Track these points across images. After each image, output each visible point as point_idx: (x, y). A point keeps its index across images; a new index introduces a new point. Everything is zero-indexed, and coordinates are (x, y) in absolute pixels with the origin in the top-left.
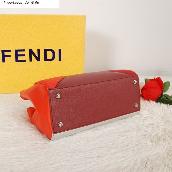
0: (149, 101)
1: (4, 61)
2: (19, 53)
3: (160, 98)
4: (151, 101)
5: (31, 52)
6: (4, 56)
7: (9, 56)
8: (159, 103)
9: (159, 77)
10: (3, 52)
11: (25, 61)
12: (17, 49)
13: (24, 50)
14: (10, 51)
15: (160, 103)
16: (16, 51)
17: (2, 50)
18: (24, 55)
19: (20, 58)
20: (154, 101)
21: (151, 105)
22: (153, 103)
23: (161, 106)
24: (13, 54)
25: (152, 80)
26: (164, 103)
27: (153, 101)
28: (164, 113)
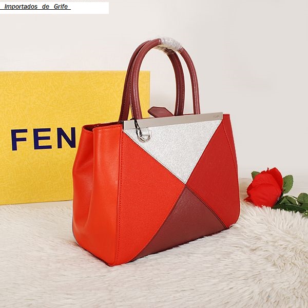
0: (261, 207)
1: (14, 148)
2: (40, 134)
3: (279, 202)
4: (264, 207)
5: (60, 132)
6: (15, 140)
7: (24, 139)
8: (278, 210)
9: (275, 168)
10: (14, 132)
11: (50, 147)
12: (37, 128)
13: (49, 130)
14: (25, 131)
15: (279, 210)
16: (36, 131)
17: (12, 130)
18: (48, 138)
19: (41, 143)
20: (269, 206)
21: (265, 212)
22: (268, 210)
23: (281, 214)
24: (30, 136)
25: (264, 172)
26: (285, 210)
27: (268, 208)
28: (288, 225)
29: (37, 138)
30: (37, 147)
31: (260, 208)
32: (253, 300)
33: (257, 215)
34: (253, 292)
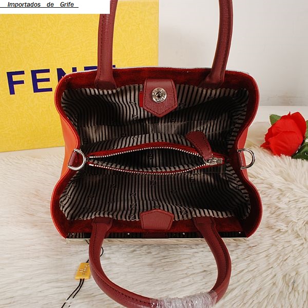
0: (280, 155)
1: (12, 92)
2: (39, 76)
3: (300, 150)
4: (283, 156)
5: (61, 73)
6: (12, 84)
7: (22, 82)
8: (299, 160)
9: (298, 113)
10: (10, 75)
11: (50, 90)
12: (34, 69)
13: (48, 71)
14: (22, 73)
15: (301, 160)
16: (34, 73)
17: (7, 73)
18: (48, 80)
19: (41, 85)
20: (289, 155)
21: (284, 161)
22: (288, 159)
23: (303, 166)
24: (27, 78)
25: (284, 117)
27: (287, 157)
29: (35, 81)
30: (36, 90)
31: (279, 158)
32: (277, 287)
33: (276, 167)
34: (275, 275)
